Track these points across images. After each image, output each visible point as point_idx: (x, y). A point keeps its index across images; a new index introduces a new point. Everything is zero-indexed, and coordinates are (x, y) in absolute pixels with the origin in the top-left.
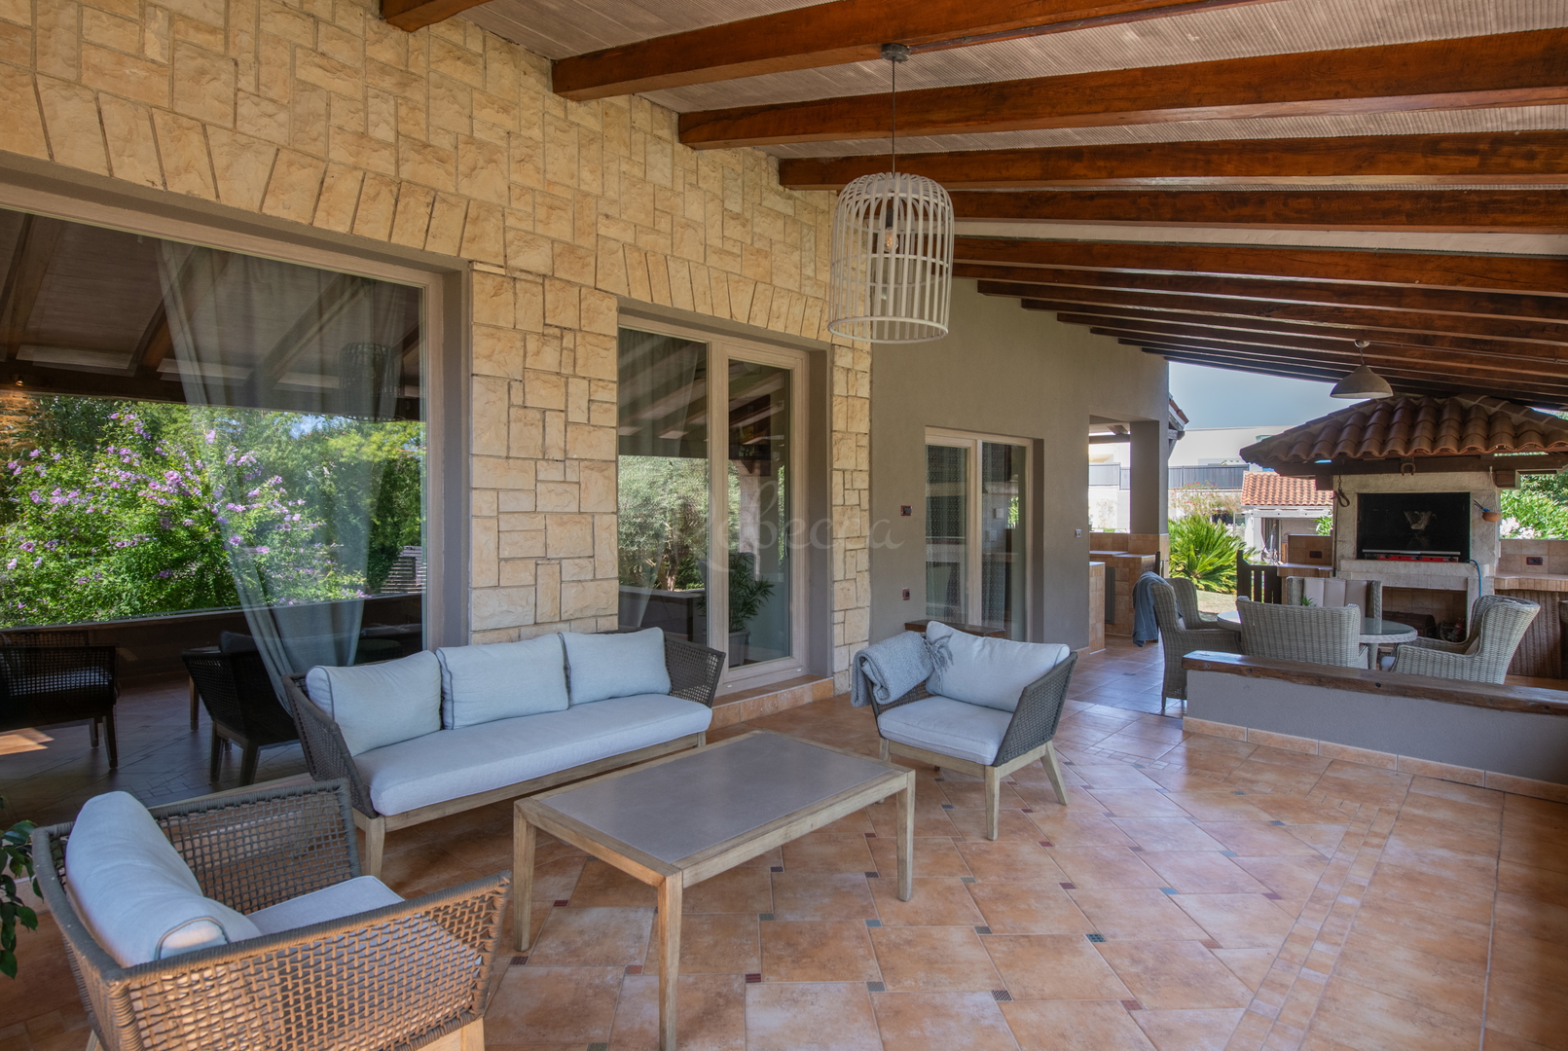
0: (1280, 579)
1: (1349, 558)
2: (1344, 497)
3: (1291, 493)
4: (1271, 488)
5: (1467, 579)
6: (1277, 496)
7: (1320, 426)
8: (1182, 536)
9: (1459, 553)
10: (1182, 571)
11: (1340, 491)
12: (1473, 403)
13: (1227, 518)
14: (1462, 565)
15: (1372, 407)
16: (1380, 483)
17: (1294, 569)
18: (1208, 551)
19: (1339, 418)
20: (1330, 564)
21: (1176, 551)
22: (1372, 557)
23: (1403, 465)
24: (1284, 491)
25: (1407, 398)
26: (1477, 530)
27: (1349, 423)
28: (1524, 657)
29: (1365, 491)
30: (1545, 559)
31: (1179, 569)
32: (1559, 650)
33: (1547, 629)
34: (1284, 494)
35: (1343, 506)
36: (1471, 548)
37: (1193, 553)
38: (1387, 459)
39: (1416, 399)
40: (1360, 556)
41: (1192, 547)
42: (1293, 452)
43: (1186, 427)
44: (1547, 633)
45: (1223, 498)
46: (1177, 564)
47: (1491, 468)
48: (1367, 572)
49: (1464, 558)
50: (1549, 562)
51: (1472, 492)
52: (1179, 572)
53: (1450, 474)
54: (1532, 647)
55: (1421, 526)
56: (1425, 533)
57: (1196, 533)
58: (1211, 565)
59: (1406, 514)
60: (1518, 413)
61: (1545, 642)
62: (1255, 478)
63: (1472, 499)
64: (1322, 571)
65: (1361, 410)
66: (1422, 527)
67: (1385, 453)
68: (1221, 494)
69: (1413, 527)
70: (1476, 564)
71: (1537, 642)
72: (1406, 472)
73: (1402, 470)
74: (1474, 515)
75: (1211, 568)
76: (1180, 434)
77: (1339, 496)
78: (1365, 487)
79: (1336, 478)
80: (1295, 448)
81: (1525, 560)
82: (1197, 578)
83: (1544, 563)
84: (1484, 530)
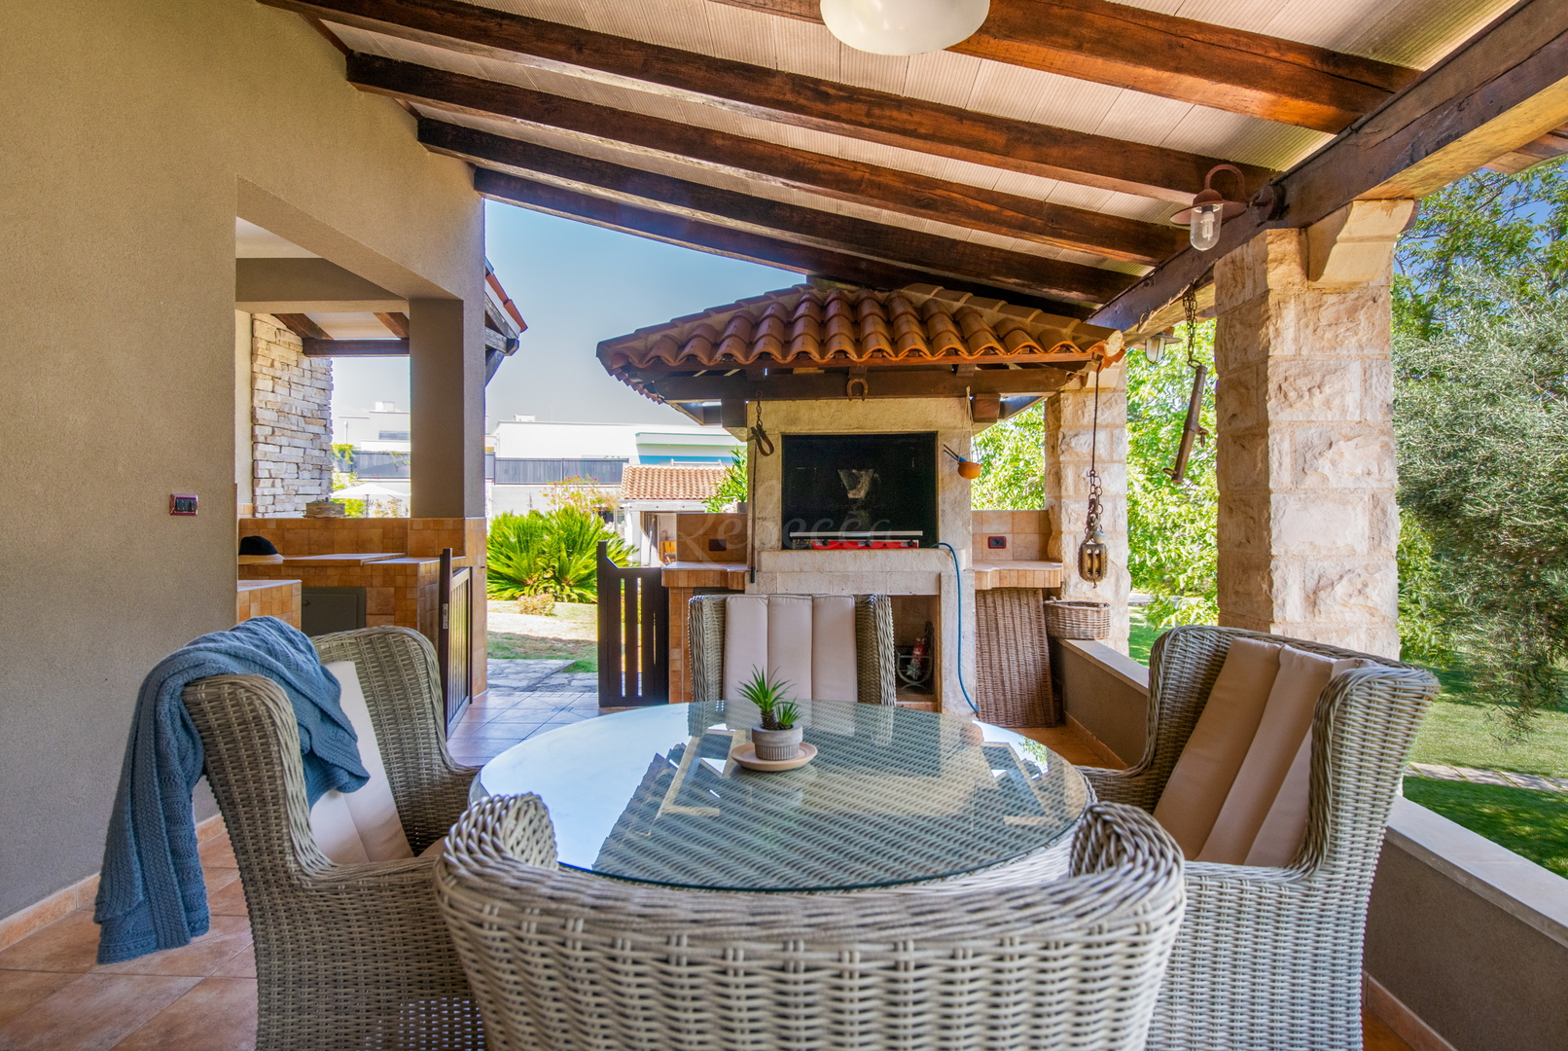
0: (666, 591)
1: (772, 548)
2: (765, 437)
3: (668, 487)
4: (649, 481)
5: (940, 576)
6: (655, 490)
7: (725, 316)
8: (551, 533)
9: (920, 533)
10: (552, 578)
11: (759, 427)
12: (928, 297)
13: (607, 515)
14: (931, 552)
15: (795, 298)
16: (816, 414)
17: (689, 572)
18: (581, 551)
19: (752, 308)
20: (742, 560)
21: (544, 552)
22: (804, 545)
23: (851, 383)
24: (662, 484)
25: (840, 291)
26: (947, 494)
27: (768, 312)
28: (1009, 696)
29: (794, 430)
30: (1009, 538)
31: (548, 576)
32: (1049, 678)
33: (1033, 648)
34: (662, 487)
35: (764, 453)
36: (940, 524)
37: (564, 554)
38: (830, 371)
39: (850, 291)
40: (786, 545)
41: (563, 546)
42: (687, 350)
43: (522, 337)
44: (1033, 654)
45: (604, 494)
46: (545, 569)
47: (968, 389)
48: (801, 571)
49: (930, 540)
50: (1013, 543)
51: (941, 431)
52: (548, 579)
53: (912, 402)
54: (1017, 678)
55: (859, 493)
56: (865, 505)
57: (569, 531)
58: (586, 567)
59: (842, 474)
60: (992, 307)
61: (1031, 668)
62: (634, 471)
63: (941, 442)
64: (732, 573)
65: (781, 300)
66: (862, 494)
67: (830, 356)
68: (602, 490)
69: (850, 496)
70: (951, 550)
71: (1023, 669)
72: (854, 394)
73: (850, 391)
74: (945, 468)
75: (587, 572)
76: (511, 345)
77: (759, 435)
78: (794, 422)
79: (751, 406)
80: (690, 344)
81: (986, 542)
82: (570, 586)
83: (1008, 545)
84: (957, 493)
